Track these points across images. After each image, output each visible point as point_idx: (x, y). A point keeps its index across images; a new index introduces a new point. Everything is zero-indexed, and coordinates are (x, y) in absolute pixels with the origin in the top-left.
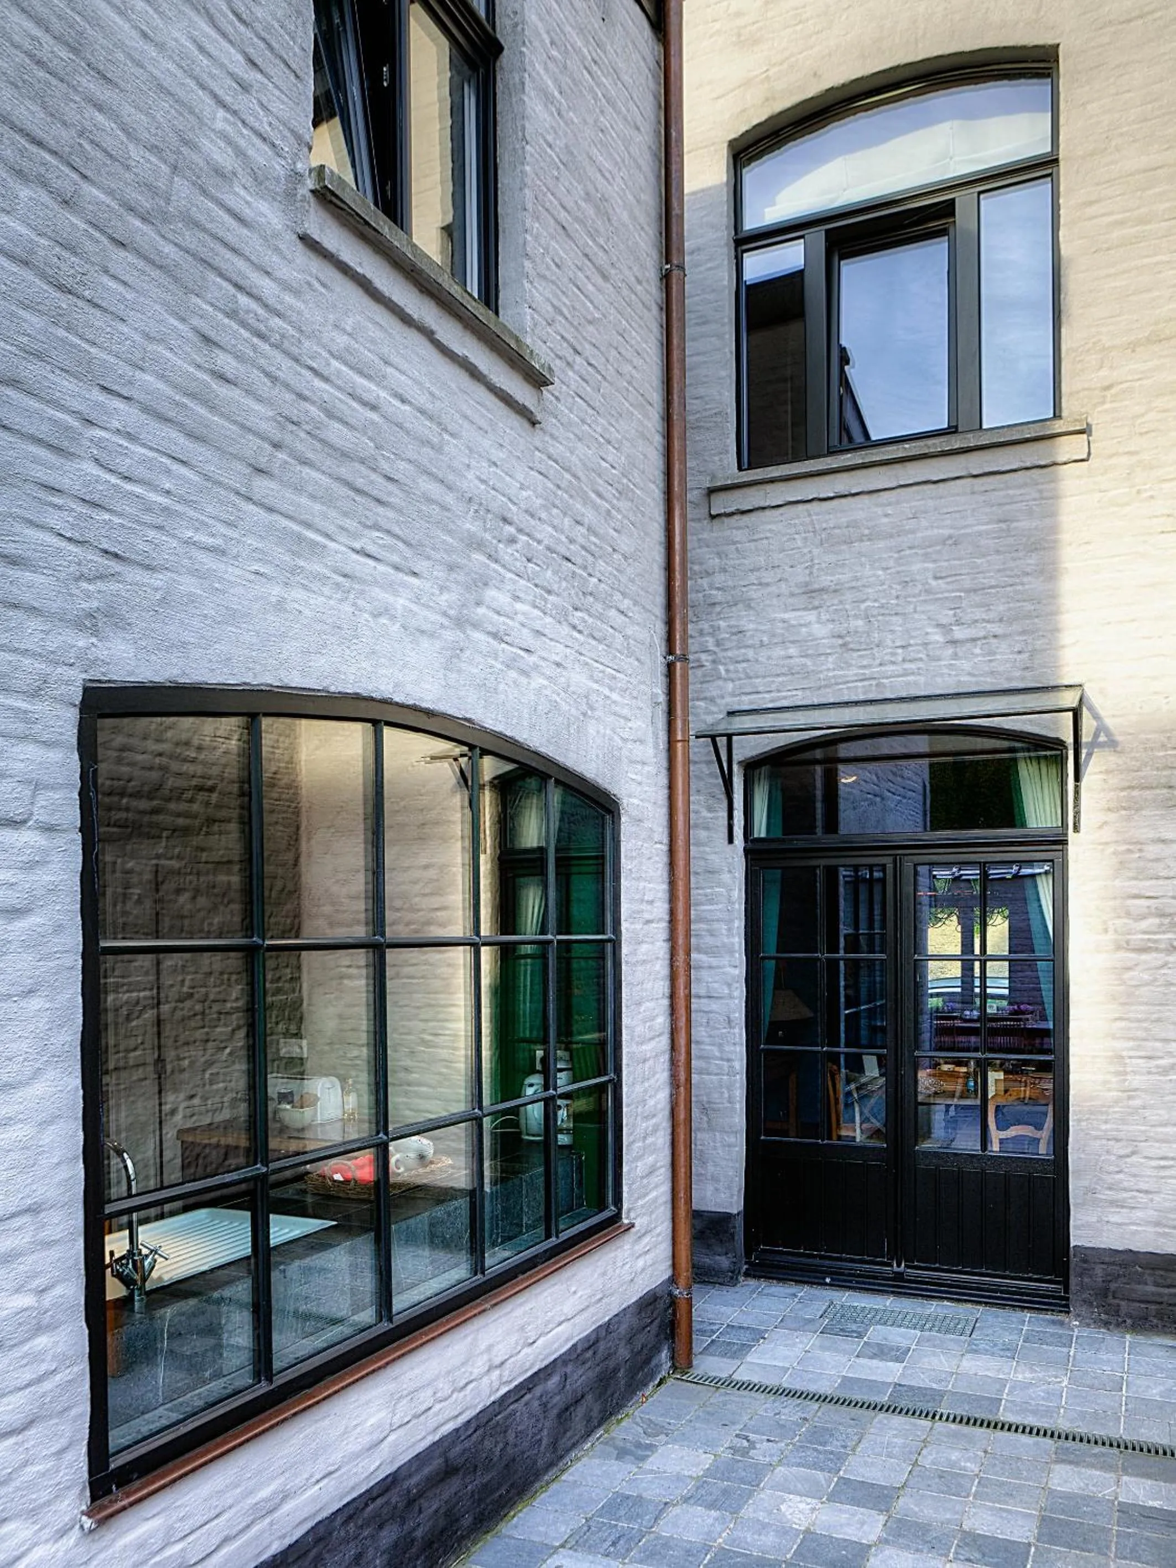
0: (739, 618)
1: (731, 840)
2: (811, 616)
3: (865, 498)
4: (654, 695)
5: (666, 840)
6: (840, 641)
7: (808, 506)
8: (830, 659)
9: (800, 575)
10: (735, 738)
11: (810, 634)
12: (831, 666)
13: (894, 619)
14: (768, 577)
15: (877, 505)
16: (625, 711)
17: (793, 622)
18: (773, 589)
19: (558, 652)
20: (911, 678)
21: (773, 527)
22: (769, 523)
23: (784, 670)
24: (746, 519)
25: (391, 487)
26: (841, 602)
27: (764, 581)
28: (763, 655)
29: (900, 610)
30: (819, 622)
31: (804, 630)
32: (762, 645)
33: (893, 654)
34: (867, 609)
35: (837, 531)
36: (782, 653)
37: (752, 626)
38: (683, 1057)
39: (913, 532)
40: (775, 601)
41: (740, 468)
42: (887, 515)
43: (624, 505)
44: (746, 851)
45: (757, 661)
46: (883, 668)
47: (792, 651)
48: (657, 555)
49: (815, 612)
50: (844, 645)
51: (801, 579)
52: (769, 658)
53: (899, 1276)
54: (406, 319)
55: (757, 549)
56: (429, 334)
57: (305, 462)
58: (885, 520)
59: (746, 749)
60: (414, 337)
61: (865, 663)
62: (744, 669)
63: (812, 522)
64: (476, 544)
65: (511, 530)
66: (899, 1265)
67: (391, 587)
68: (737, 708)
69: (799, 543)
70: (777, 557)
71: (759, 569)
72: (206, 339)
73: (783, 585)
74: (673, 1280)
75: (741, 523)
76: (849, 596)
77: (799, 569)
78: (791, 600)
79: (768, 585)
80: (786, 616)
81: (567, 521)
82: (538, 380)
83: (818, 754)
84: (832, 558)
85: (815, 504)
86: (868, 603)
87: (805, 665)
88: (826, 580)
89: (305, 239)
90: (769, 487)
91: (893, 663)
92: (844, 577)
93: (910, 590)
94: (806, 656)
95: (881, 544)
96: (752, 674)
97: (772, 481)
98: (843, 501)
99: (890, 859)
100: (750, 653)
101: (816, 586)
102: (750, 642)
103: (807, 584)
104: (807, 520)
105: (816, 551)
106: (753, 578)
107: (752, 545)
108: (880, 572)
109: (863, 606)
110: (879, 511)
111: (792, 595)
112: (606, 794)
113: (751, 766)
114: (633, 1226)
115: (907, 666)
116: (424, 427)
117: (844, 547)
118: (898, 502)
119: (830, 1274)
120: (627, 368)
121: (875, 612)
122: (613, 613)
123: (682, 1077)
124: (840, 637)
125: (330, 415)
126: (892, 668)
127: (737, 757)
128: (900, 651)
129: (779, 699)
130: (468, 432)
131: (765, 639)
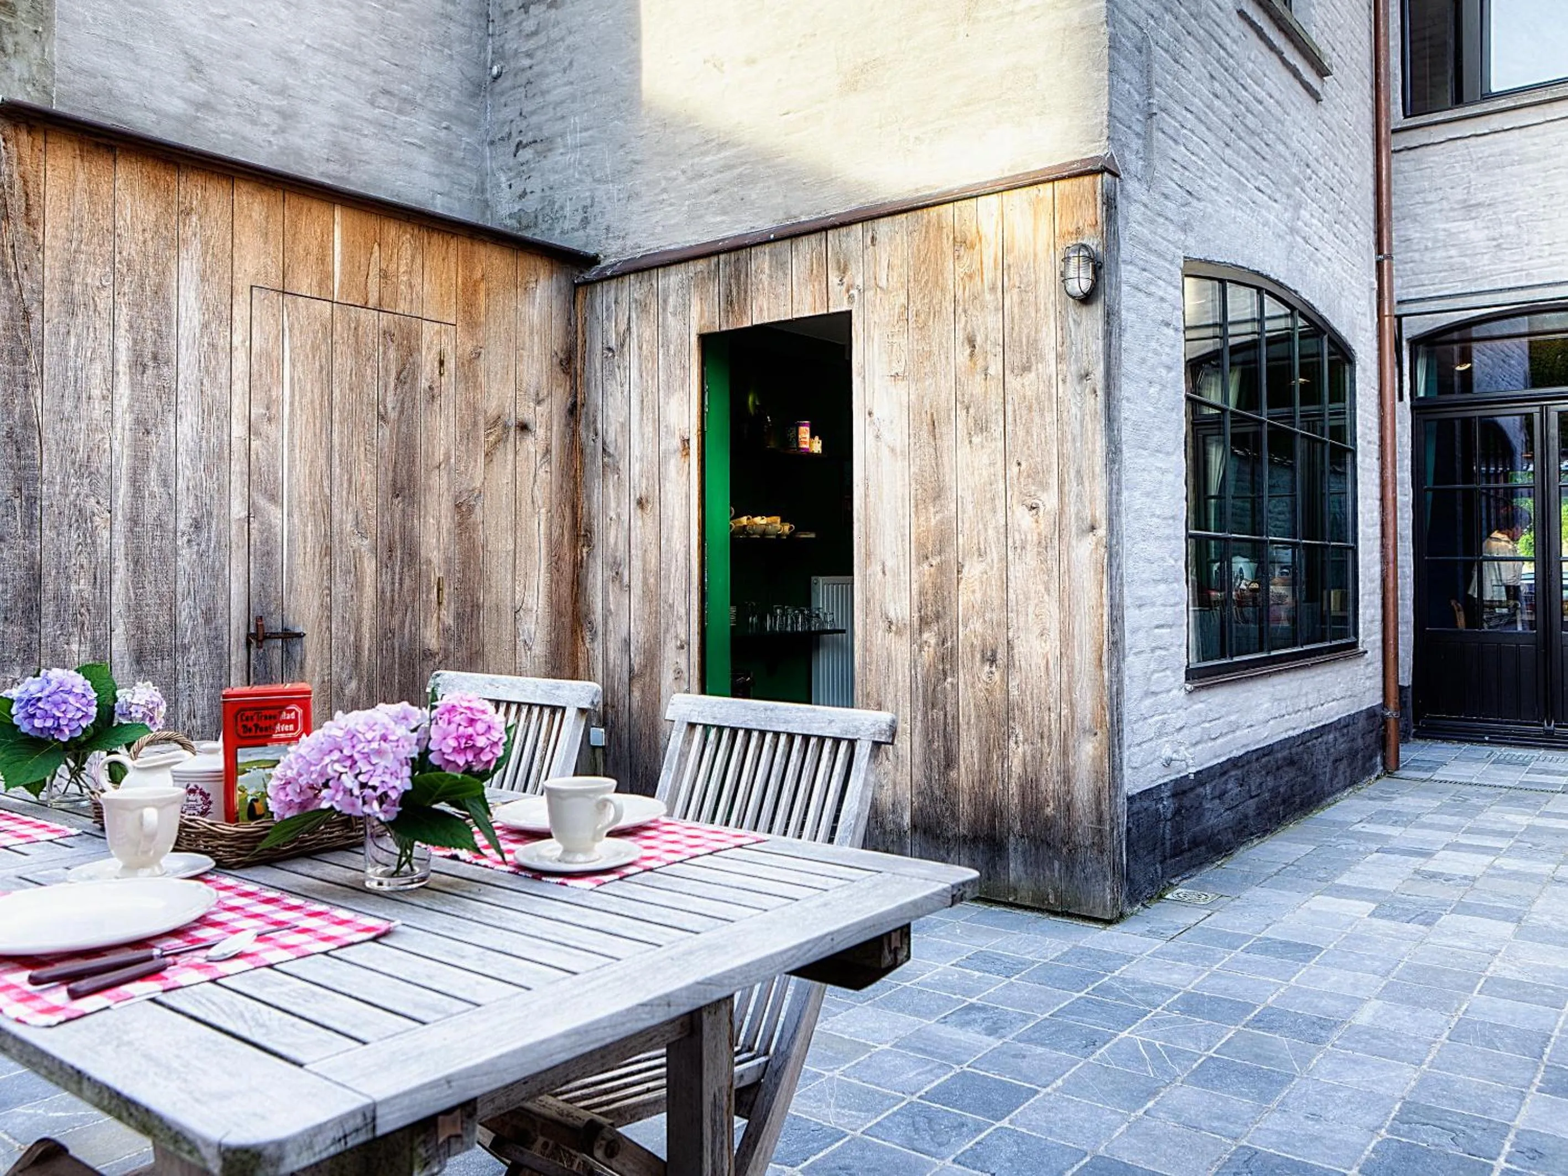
0: (1407, 229)
1: (1401, 399)
2: (1469, 225)
3: (1516, 132)
4: (1371, 283)
5: (1377, 387)
6: (1495, 243)
7: (1466, 141)
8: (1486, 257)
9: (1459, 194)
10: (1404, 319)
11: (1467, 239)
12: (1486, 262)
13: (1541, 223)
14: (1431, 197)
15: (1525, 137)
16: (1358, 293)
17: (1454, 230)
18: (1437, 206)
19: (1329, 252)
20: (1556, 268)
21: (1436, 159)
22: (1433, 156)
23: (1446, 267)
24: (1412, 153)
25: (1267, 149)
26: (1495, 213)
27: (1429, 200)
28: (1427, 257)
29: (1546, 217)
30: (1476, 229)
31: (1462, 236)
32: (1426, 248)
33: (1540, 251)
34: (1517, 218)
35: (1491, 159)
36: (1444, 254)
37: (1418, 235)
38: (1391, 542)
39: (1558, 156)
40: (1437, 215)
41: (1405, 117)
42: (1535, 144)
43: (1355, 150)
44: (1412, 408)
45: (1422, 261)
46: (1532, 262)
47: (1453, 252)
48: (1370, 185)
49: (1472, 222)
50: (1498, 245)
51: (1460, 197)
52: (1433, 259)
53: (1549, 734)
54: (1272, 47)
55: (1422, 176)
56: (1280, 55)
57: (1240, 138)
58: (1535, 148)
59: (1413, 327)
60: (1274, 57)
61: (1516, 258)
62: (1412, 269)
63: (1469, 154)
64: (1297, 182)
65: (1309, 171)
66: (1549, 724)
67: (1268, 209)
68: (1405, 298)
69: (1459, 170)
70: (1440, 182)
71: (1423, 191)
72: (1212, 76)
73: (1444, 202)
74: (1384, 705)
75: (1408, 157)
76: (1502, 208)
77: (1459, 189)
78: (1451, 214)
79: (1431, 203)
80: (1447, 226)
81: (1332, 164)
82: (1323, 72)
83: (1456, 335)
84: (1487, 180)
85: (1472, 139)
86: (1519, 213)
87: (1464, 263)
88: (1481, 197)
89: (1242, 14)
90: (1433, 129)
91: (1540, 257)
92: (1498, 193)
93: (1554, 201)
94: (1466, 256)
95: (1529, 167)
96: (1417, 271)
97: (1436, 123)
98: (1497, 135)
99: (1538, 409)
100: (1417, 256)
101: (1473, 202)
102: (1416, 247)
103: (1465, 201)
104: (1466, 152)
105: (1472, 175)
106: (1418, 198)
107: (1418, 173)
108: (1529, 188)
109: (1514, 215)
110: (1529, 141)
111: (1452, 209)
112: (1349, 349)
113: (1414, 342)
114: (1366, 652)
115: (1553, 259)
116: (1277, 111)
117: (1498, 171)
118: (1544, 134)
119: (1488, 734)
120: (1355, 55)
121: (1525, 219)
122: (1351, 225)
123: (1391, 557)
124: (1494, 239)
125: (1248, 110)
126: (1540, 261)
127: (1406, 334)
128: (1547, 248)
129: (1442, 289)
130: (1293, 111)
131: (1430, 244)
